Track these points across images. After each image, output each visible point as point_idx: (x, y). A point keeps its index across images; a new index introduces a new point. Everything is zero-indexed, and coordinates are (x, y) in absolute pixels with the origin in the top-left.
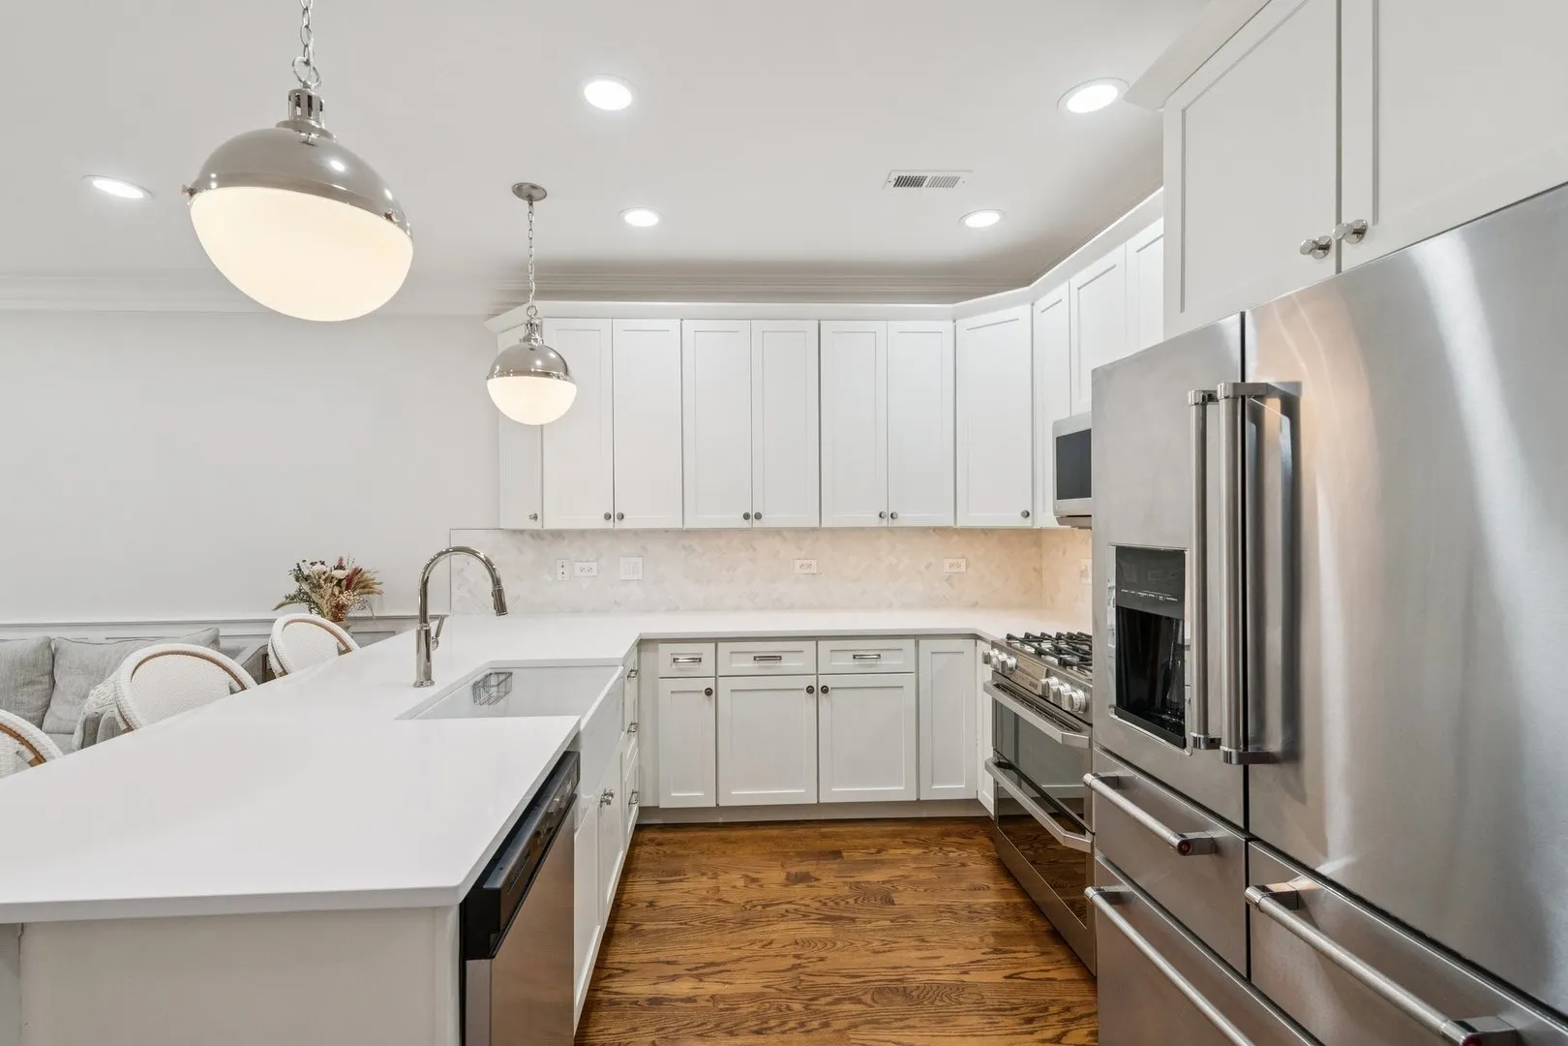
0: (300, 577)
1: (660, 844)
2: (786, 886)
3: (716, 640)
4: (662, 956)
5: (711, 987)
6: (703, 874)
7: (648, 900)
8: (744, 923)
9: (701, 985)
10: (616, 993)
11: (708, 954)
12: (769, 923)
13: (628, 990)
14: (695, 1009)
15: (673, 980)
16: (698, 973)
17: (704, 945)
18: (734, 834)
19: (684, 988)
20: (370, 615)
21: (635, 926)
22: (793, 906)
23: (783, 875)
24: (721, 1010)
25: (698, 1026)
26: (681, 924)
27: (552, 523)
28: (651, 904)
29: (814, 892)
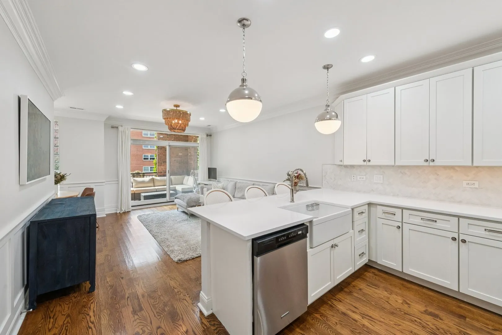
0: (289, 175)
1: (376, 275)
2: (422, 313)
3: (402, 209)
4: (354, 304)
5: (366, 322)
6: (386, 291)
7: (360, 288)
8: (392, 313)
9: (362, 319)
10: (334, 305)
11: (371, 313)
12: (404, 319)
13: (338, 306)
14: (355, 323)
15: (353, 312)
16: (364, 316)
17: (371, 310)
18: (409, 285)
19: (357, 317)
20: (303, 185)
21: (351, 292)
22: (420, 321)
23: (424, 309)
24: (364, 330)
25: (353, 328)
26: (367, 300)
27: (346, 163)
28: (360, 289)
29: (436, 323)
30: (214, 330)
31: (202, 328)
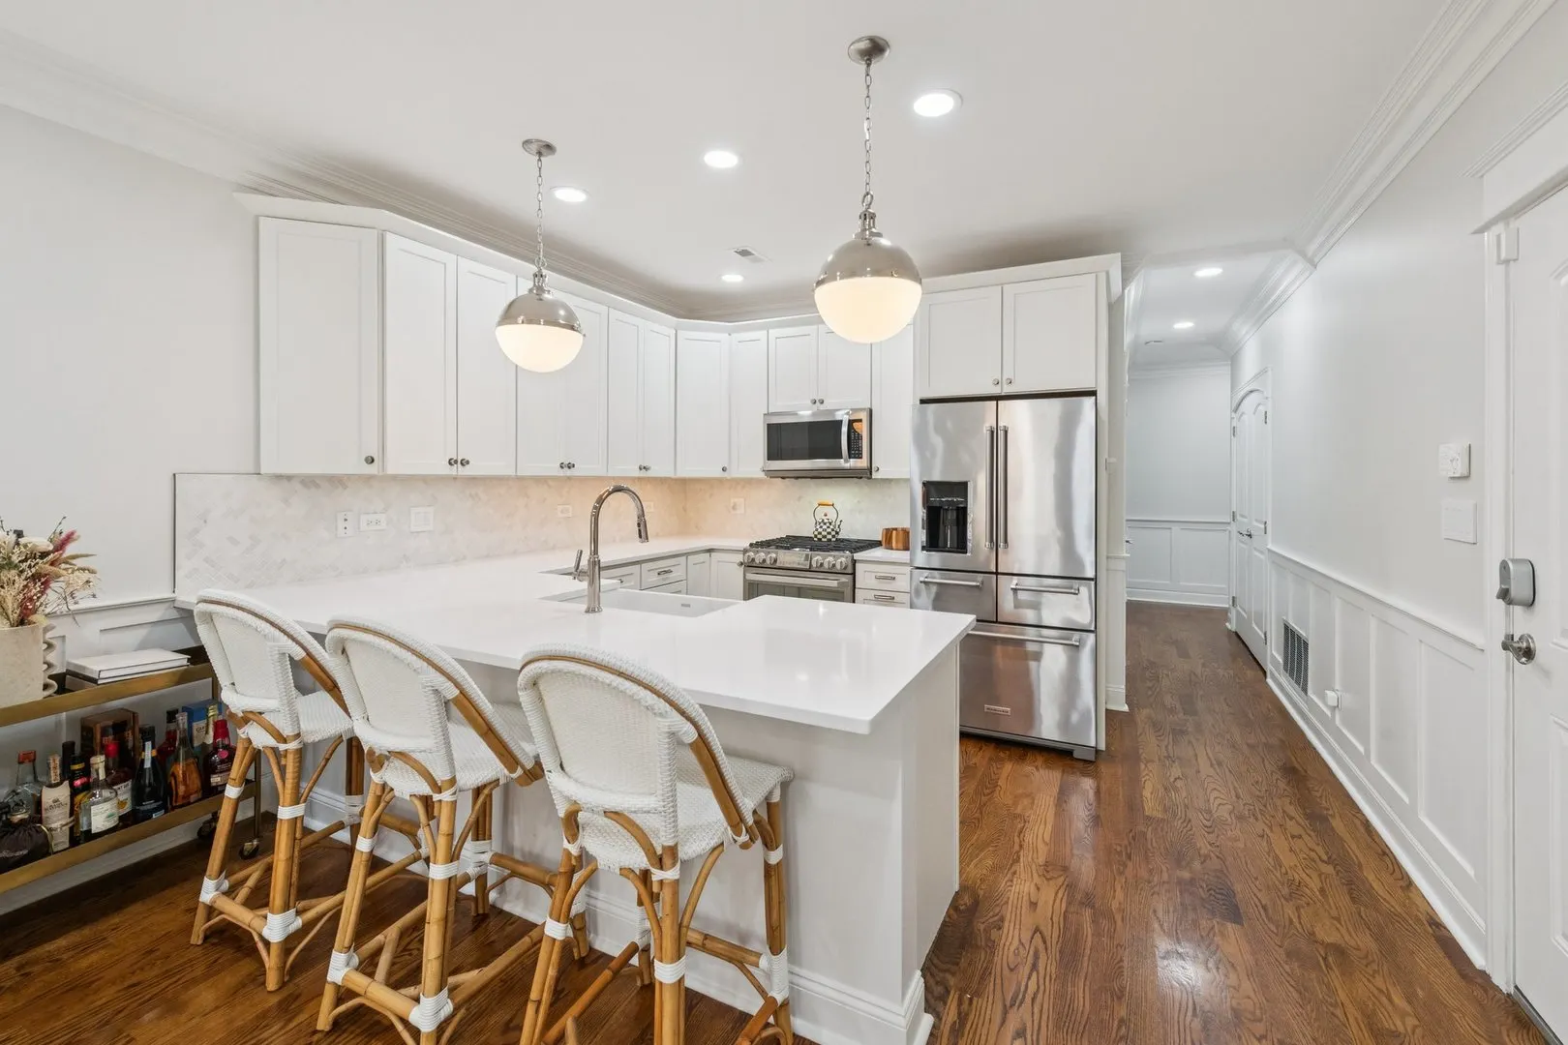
30: (953, 974)
31: (975, 1002)
